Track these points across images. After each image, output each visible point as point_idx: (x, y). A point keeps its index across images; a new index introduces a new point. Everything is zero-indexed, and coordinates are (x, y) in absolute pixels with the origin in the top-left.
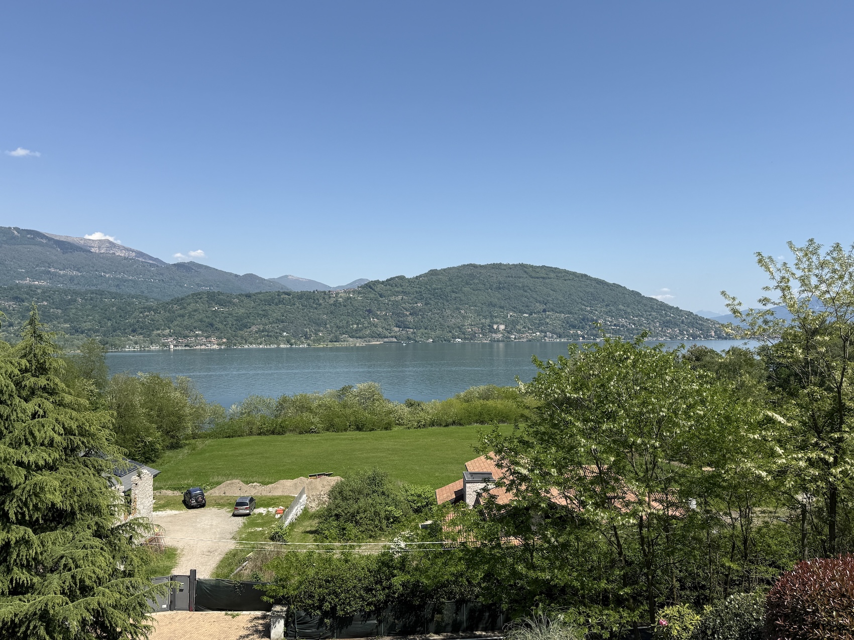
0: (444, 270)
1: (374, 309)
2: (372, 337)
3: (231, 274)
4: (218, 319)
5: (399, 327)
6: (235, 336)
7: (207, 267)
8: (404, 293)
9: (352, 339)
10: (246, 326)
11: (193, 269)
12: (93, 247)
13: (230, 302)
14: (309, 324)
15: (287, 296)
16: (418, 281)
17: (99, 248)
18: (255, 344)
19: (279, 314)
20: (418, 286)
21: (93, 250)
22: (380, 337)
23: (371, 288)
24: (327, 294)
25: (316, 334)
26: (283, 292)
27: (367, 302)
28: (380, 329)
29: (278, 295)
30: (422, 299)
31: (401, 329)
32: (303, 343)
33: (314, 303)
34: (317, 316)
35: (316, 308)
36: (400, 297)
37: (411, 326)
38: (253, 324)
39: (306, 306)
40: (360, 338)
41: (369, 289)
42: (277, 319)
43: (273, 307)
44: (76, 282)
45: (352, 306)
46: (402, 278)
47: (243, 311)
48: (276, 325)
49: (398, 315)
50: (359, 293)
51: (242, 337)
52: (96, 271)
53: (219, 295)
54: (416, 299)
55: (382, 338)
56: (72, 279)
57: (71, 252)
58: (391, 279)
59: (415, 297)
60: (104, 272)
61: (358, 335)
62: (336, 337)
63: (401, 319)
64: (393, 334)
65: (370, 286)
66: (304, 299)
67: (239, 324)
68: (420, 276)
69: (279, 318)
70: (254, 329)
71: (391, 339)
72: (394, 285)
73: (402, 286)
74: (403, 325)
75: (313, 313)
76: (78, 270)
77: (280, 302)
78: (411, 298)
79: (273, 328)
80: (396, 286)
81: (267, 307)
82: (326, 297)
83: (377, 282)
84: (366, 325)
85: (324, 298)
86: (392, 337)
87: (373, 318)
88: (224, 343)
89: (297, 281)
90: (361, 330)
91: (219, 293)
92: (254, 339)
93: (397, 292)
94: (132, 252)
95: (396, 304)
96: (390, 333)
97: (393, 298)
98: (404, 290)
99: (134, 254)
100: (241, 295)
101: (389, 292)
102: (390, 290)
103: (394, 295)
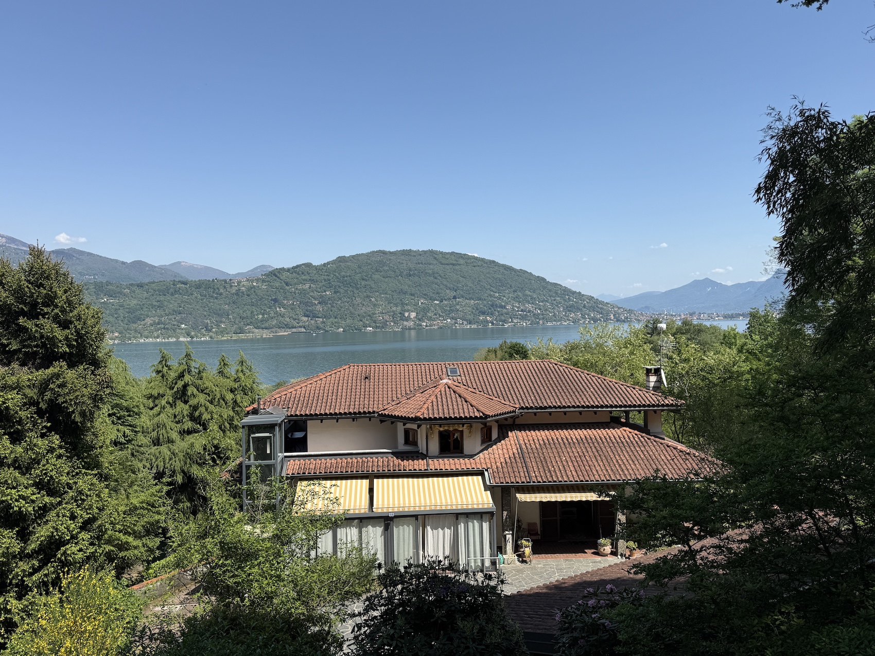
0: (353, 257)
1: (280, 298)
2: (279, 328)
3: (117, 261)
4: (108, 312)
5: (308, 316)
6: (128, 329)
7: (89, 254)
8: (312, 281)
9: (257, 330)
10: (139, 319)
11: (74, 256)
13: (121, 293)
14: (209, 316)
15: (183, 286)
16: (325, 268)
18: (151, 338)
19: (176, 304)
20: (326, 274)
22: (287, 328)
23: (276, 276)
24: (227, 283)
25: (218, 326)
26: (179, 282)
27: (272, 291)
28: (288, 319)
29: (174, 285)
30: (330, 287)
31: (310, 319)
32: (204, 335)
33: (213, 292)
34: (218, 307)
35: (216, 298)
36: (307, 286)
37: (320, 315)
38: (148, 316)
39: (206, 296)
40: (266, 329)
41: (274, 277)
42: (174, 311)
43: (168, 297)
45: (256, 295)
46: (308, 265)
47: (135, 302)
48: (174, 316)
49: (306, 304)
50: (263, 281)
51: (136, 331)
53: (107, 286)
54: (324, 288)
55: (290, 328)
58: (298, 266)
59: (324, 285)
61: (263, 326)
62: (240, 328)
63: (309, 308)
64: (301, 324)
65: (275, 274)
66: (202, 289)
67: (132, 316)
68: (328, 263)
69: (176, 309)
70: (149, 321)
71: (300, 329)
72: (300, 273)
73: (309, 274)
74: (312, 315)
75: (213, 303)
77: (175, 291)
78: (319, 286)
79: (170, 319)
81: (162, 298)
82: (228, 286)
83: (283, 269)
84: (272, 314)
85: (225, 287)
86: (300, 327)
87: (280, 308)
88: (116, 337)
89: (192, 268)
90: (267, 321)
91: (108, 283)
92: (150, 332)
93: (304, 280)
94: (2, 237)
95: (303, 293)
96: (297, 323)
97: (300, 287)
98: (312, 278)
100: (132, 285)
101: (296, 280)
102: (297, 278)
103: (301, 283)
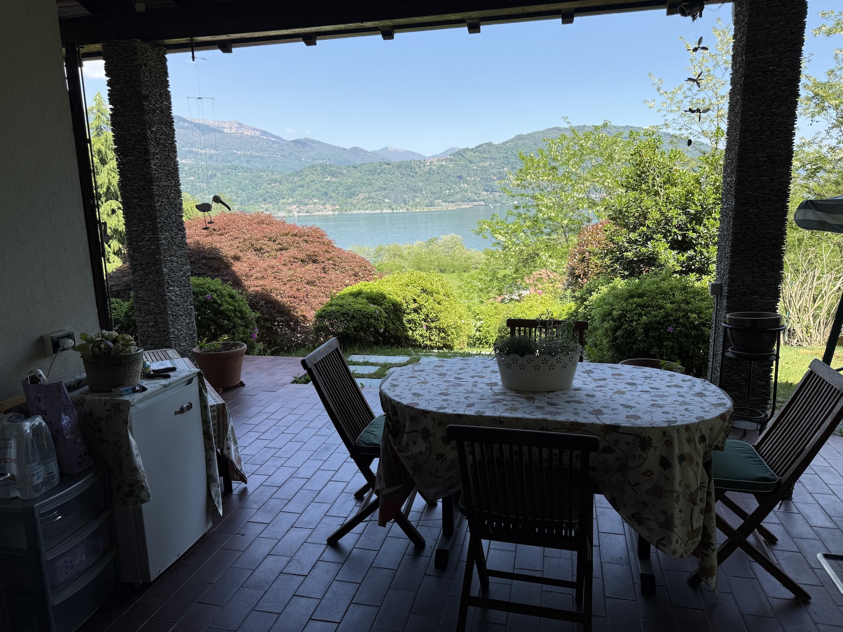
0: (530, 135)
1: (464, 174)
2: (463, 201)
3: (339, 148)
4: (331, 189)
5: (487, 191)
6: (346, 203)
7: (319, 142)
8: (493, 159)
9: (444, 204)
10: (354, 194)
11: (308, 144)
12: (225, 128)
13: (340, 173)
14: (407, 191)
15: (387, 166)
16: (504, 146)
17: (230, 128)
18: (362, 209)
19: (382, 182)
20: (505, 151)
21: (225, 131)
22: (470, 201)
23: (462, 155)
24: (421, 163)
25: (414, 200)
26: (384, 163)
27: (458, 169)
28: (470, 194)
29: (380, 166)
30: (508, 164)
31: (489, 193)
32: (402, 208)
33: (411, 171)
34: (414, 184)
35: (413, 177)
36: (488, 163)
37: (497, 190)
38: (360, 192)
39: (404, 175)
40: (452, 202)
41: (460, 157)
42: (380, 187)
43: (376, 176)
44: (214, 159)
45: (445, 173)
46: (489, 144)
47: (351, 180)
48: (380, 192)
49: (486, 180)
50: (451, 160)
51: (352, 204)
52: (230, 149)
53: (330, 167)
54: (502, 165)
55: (472, 202)
56: (211, 157)
57: (208, 133)
58: (480, 146)
59: (502, 162)
60: (236, 150)
61: (449, 200)
62: (431, 202)
63: (488, 183)
64: (481, 198)
65: (461, 153)
66: (402, 168)
67: (349, 192)
68: (507, 142)
69: (381, 186)
70: (361, 196)
71: (480, 202)
72: (482, 151)
73: (489, 152)
74: (491, 190)
75: (410, 180)
76: (215, 149)
77: (381, 171)
78: (498, 164)
79: (377, 195)
80: (484, 152)
81: (371, 177)
82: (422, 165)
83: (467, 149)
84: (457, 190)
85: (420, 167)
86: (481, 200)
87: (464, 184)
88: (337, 209)
89: (396, 152)
90: (452, 195)
92: (362, 206)
93: (485, 158)
94: (258, 130)
95: (484, 170)
96: (478, 197)
97: (481, 164)
98: (492, 156)
99: (259, 133)
100: (348, 166)
101: (478, 158)
102: (479, 157)
103: (483, 161)
